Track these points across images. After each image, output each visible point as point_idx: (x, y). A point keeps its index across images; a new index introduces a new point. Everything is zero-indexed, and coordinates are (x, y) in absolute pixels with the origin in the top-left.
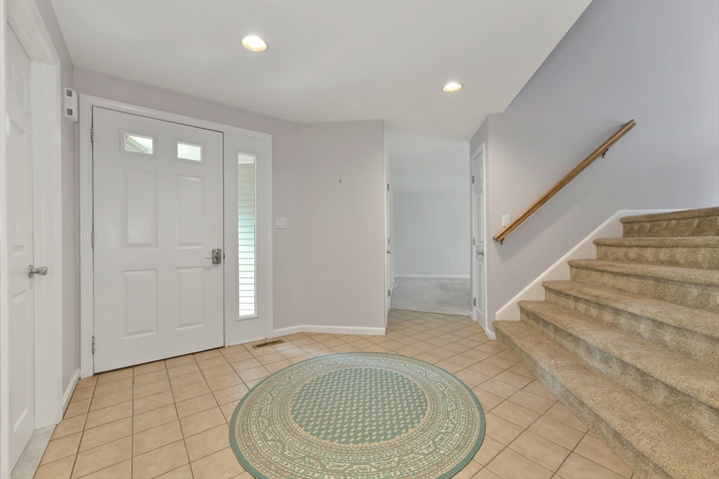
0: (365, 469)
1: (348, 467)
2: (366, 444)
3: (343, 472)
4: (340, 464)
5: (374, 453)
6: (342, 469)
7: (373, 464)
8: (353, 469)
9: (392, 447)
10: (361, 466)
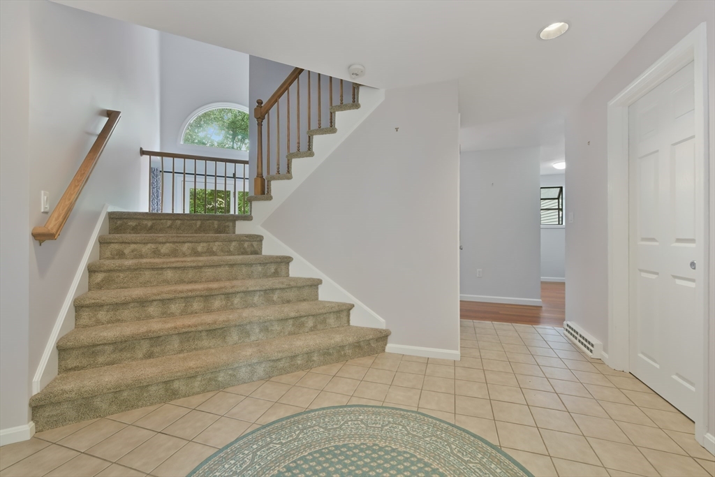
0: (459, 451)
1: (472, 463)
2: (435, 466)
3: (480, 463)
4: (477, 470)
5: (439, 455)
6: (479, 466)
7: (449, 450)
8: (468, 459)
9: (417, 448)
10: (461, 456)
